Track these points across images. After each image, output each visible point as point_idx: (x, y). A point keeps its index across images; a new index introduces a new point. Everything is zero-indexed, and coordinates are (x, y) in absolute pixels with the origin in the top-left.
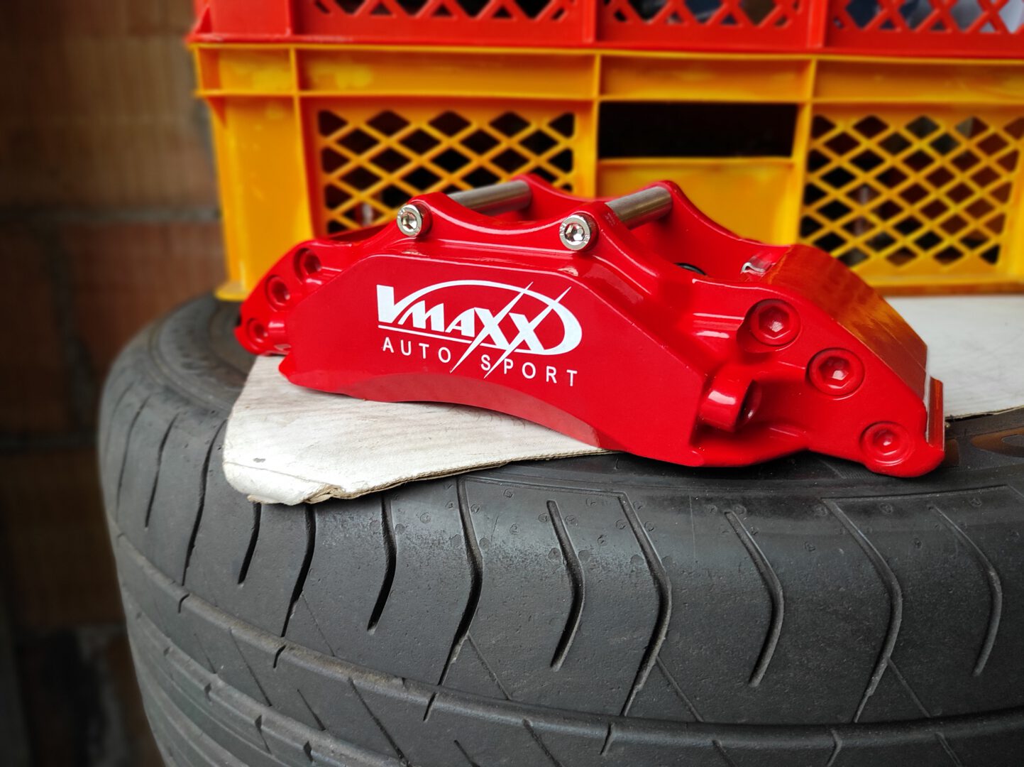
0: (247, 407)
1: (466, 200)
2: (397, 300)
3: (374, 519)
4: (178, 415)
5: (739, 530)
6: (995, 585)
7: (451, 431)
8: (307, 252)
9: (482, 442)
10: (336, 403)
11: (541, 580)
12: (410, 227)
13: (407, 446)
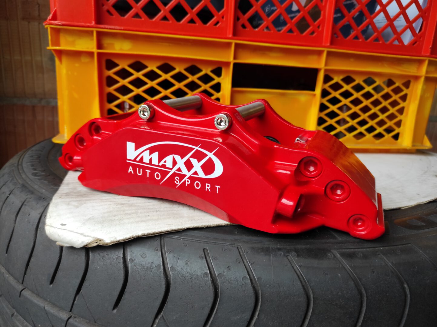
0: (60, 197)
1: (171, 103)
2: (136, 149)
3: (119, 255)
4: (27, 199)
5: (293, 264)
6: (407, 291)
7: (159, 212)
8: (96, 124)
9: (174, 218)
10: (104, 196)
11: (199, 288)
12: (144, 115)
13: (137, 220)
